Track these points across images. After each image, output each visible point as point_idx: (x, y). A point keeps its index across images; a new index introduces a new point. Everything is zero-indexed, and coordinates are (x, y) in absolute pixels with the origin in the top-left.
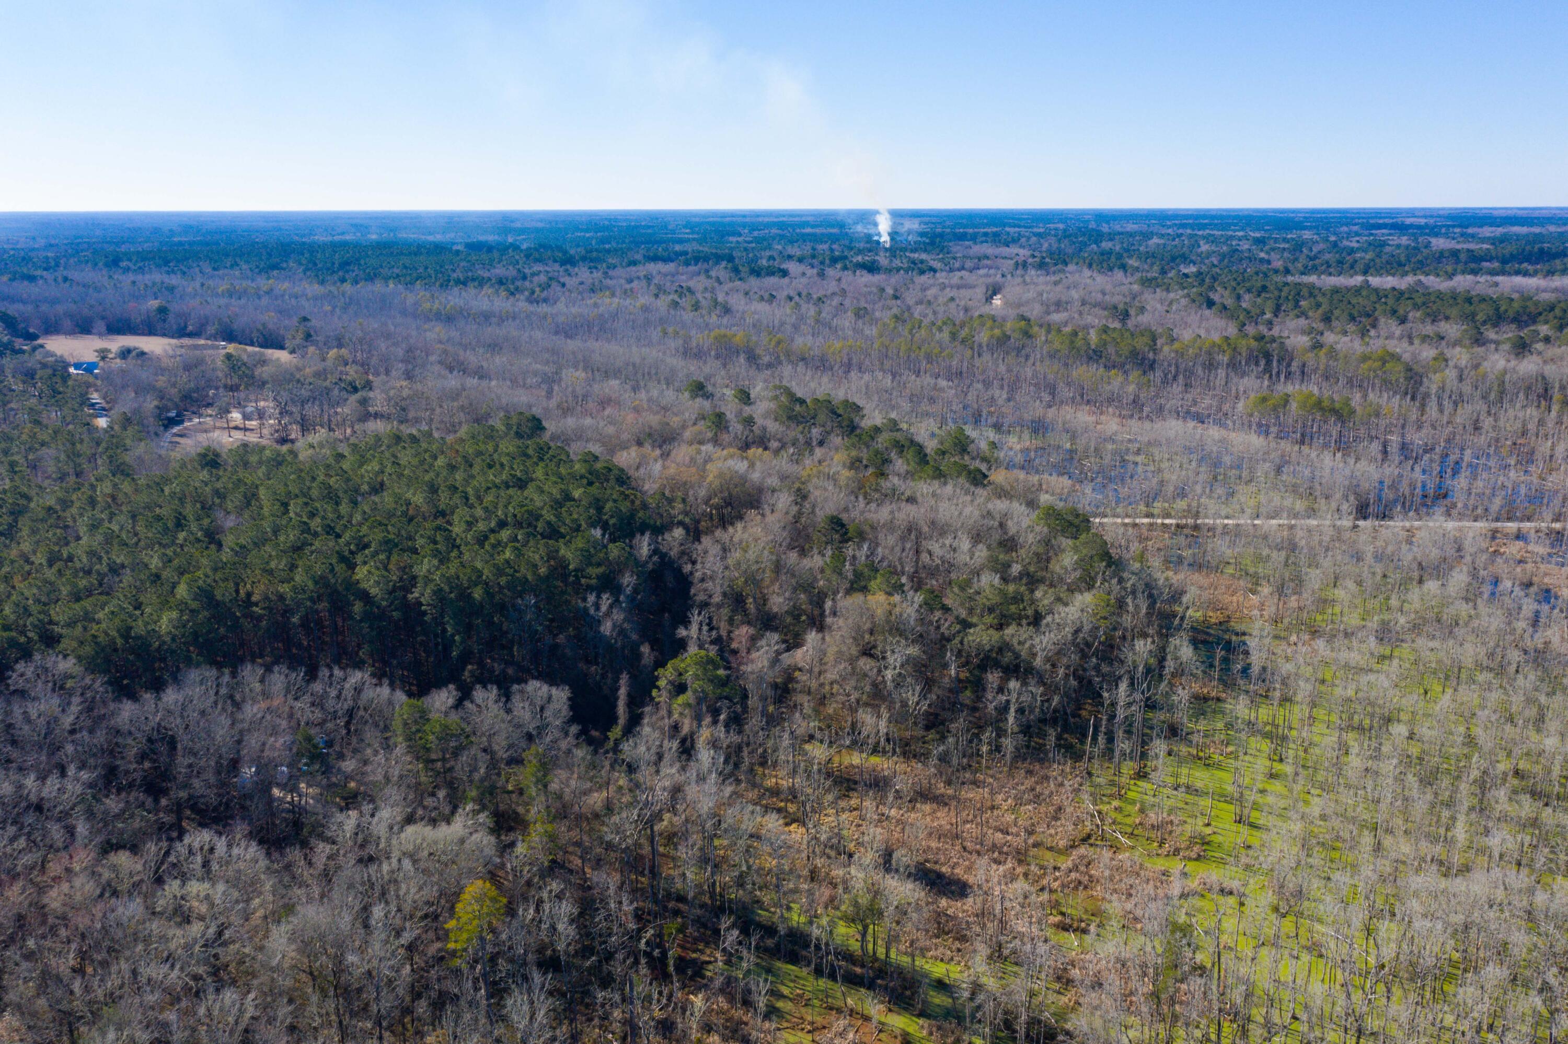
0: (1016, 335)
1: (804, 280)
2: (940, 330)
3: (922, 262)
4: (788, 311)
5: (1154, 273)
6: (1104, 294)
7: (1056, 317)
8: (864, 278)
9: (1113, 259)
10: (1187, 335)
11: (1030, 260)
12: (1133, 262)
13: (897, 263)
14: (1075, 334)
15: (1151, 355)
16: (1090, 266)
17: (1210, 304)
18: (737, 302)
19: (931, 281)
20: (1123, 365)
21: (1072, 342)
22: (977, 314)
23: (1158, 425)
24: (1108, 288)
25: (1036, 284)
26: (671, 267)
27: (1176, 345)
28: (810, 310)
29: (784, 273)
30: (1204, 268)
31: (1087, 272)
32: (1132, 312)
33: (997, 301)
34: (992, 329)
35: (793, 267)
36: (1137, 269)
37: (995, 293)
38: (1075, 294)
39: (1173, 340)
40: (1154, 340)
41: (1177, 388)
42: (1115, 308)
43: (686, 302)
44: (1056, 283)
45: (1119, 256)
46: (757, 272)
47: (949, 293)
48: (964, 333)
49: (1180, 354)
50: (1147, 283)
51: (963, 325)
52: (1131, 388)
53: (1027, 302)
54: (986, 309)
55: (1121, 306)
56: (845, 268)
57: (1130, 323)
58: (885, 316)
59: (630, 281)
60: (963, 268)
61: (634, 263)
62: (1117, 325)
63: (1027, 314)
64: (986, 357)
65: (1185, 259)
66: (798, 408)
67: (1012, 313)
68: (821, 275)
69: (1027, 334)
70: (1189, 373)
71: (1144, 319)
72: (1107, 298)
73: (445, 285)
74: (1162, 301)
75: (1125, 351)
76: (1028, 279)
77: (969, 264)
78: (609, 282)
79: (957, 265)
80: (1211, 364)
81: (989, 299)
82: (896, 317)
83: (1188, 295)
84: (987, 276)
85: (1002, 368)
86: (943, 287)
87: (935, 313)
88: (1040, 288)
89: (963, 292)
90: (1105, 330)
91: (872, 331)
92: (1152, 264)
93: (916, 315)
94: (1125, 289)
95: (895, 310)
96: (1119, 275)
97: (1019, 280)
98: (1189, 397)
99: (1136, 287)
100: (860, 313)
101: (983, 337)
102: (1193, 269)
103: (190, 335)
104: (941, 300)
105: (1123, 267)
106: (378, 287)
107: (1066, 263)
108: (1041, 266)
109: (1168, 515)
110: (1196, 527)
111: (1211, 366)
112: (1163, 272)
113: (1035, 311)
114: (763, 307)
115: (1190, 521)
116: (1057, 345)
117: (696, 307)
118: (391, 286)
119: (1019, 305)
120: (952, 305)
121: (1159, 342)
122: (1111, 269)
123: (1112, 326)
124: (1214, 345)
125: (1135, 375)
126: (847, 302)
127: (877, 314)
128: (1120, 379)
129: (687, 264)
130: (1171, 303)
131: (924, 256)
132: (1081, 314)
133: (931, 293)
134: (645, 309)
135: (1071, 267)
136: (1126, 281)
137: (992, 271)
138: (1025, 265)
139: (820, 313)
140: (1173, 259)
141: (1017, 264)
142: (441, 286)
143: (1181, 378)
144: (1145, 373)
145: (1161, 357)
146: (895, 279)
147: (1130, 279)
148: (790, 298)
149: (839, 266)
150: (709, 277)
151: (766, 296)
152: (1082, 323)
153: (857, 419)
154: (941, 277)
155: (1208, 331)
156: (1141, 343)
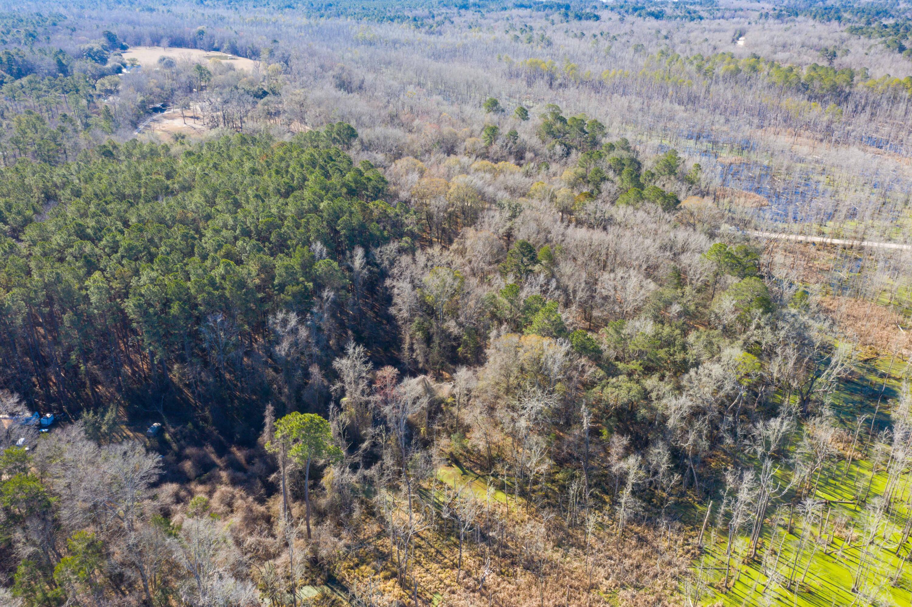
0: (746, 69)
1: (609, 23)
2: (691, 63)
3: (695, 12)
4: (590, 45)
5: (862, 23)
6: (820, 39)
7: (781, 56)
8: (652, 22)
9: (833, 12)
10: (878, 74)
11: (772, 12)
12: (847, 15)
13: (678, 12)
14: (791, 70)
15: (847, 90)
16: (815, 17)
17: (902, 49)
18: (558, 38)
19: (696, 26)
20: (824, 96)
21: (787, 77)
22: (721, 51)
23: (843, 151)
24: (825, 34)
25: (771, 30)
26: (527, 12)
27: (869, 82)
28: (604, 44)
29: (597, 18)
30: (900, 21)
31: (811, 22)
32: (839, 53)
33: (741, 42)
34: (729, 64)
35: (605, 14)
36: (849, 21)
37: (741, 35)
38: (798, 39)
39: (867, 77)
40: (852, 77)
41: (864, 117)
42: (827, 50)
43: (523, 37)
44: (786, 30)
45: (838, 11)
46: (579, 17)
47: (706, 35)
48: (707, 66)
49: (872, 89)
50: (854, 31)
51: (708, 61)
52: (826, 118)
53: (761, 44)
54: (731, 49)
55: (831, 49)
56: (640, 15)
57: (836, 62)
58: (654, 50)
59: (496, 21)
60: (723, 17)
61: (505, 9)
62: (825, 63)
63: (759, 53)
64: (721, 86)
65: (886, 14)
66: (559, 125)
67: (748, 52)
68: (622, 20)
69: (754, 69)
70: (876, 105)
71: (847, 60)
72: (822, 42)
73: (381, 21)
74: (863, 46)
75: (827, 85)
76: (766, 26)
77: (727, 14)
78: (483, 21)
79: (719, 14)
80: (895, 98)
81: (734, 41)
82: (662, 52)
83: (885, 42)
84: (739, 23)
85: (729, 96)
86: (704, 30)
87: (691, 50)
88: (774, 33)
89: (717, 34)
90: (815, 68)
91: (642, 62)
92: (861, 17)
93: (678, 52)
94: (836, 36)
95: (663, 47)
96: (835, 24)
97: (761, 26)
98: (873, 126)
99: (845, 35)
100: (639, 48)
101: (721, 70)
102: (891, 22)
103: (217, 50)
104: (699, 40)
105: (839, 19)
106: (341, 21)
107: (797, 15)
108: (779, 16)
109: (838, 236)
110: (862, 248)
111: (894, 100)
112: (869, 23)
113: (764, 51)
114: (575, 42)
115: (856, 243)
116: (774, 79)
117: (530, 40)
118: (349, 20)
119: (756, 45)
120: (706, 44)
121: (856, 79)
122: (829, 20)
123: (820, 64)
124: (900, 83)
125: (831, 106)
126: (632, 40)
127: (650, 50)
128: (819, 108)
129: (538, 10)
130: (870, 47)
131: (698, 8)
132: (799, 53)
133: (693, 35)
134: (496, 41)
135: (800, 18)
136: (838, 29)
137: (742, 20)
138: (767, 15)
139: (610, 47)
140: (878, 13)
141: (761, 15)
142: (378, 21)
143: (868, 109)
144: (839, 104)
145: (855, 90)
146: (673, 23)
147: (843, 28)
148: (595, 36)
149: (636, 14)
150: (547, 20)
151: (579, 34)
152: (799, 61)
153: (599, 137)
154: (705, 23)
155: (896, 71)
156: (840, 80)
